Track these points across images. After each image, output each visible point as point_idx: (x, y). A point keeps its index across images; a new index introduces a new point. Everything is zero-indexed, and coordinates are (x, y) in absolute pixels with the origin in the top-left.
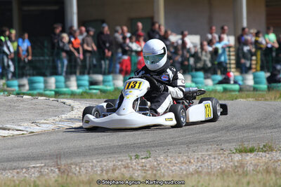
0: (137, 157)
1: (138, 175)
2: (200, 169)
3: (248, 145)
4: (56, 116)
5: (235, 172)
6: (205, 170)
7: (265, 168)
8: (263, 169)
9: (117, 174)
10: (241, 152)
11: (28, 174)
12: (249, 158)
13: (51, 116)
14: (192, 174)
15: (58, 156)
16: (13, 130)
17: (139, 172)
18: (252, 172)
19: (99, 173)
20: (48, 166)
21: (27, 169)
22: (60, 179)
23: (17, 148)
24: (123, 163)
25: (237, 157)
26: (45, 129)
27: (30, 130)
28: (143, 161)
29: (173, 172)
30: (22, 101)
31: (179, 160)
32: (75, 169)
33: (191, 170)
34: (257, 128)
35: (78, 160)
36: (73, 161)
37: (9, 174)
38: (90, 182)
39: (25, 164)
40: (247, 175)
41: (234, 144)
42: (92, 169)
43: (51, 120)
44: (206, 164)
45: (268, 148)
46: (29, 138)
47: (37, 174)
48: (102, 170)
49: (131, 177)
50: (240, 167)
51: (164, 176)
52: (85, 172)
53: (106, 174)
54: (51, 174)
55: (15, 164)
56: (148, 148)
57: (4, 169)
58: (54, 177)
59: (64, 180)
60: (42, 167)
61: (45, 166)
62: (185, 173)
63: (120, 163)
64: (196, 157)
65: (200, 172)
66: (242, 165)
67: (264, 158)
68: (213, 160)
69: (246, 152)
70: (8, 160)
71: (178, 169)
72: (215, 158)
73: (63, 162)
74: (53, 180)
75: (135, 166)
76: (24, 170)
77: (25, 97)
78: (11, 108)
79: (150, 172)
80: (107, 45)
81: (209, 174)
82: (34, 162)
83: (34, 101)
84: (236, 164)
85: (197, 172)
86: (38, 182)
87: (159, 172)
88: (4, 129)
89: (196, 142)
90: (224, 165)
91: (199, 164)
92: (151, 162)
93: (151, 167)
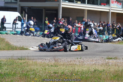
3: (110, 57)
5: (106, 65)
7: (115, 64)
9: (72, 63)
10: (108, 59)
11: (46, 61)
12: (110, 61)
15: (54, 56)
17: (78, 63)
18: (111, 65)
25: (107, 60)
28: (79, 59)
30: (45, 39)
31: (90, 60)
32: (59, 60)
33: (93, 63)
34: (113, 52)
35: (60, 58)
37: (40, 61)
38: (63, 65)
39: (45, 58)
40: (109, 66)
41: (106, 56)
42: (64, 61)
44: (98, 62)
45: (116, 58)
47: (48, 61)
48: (67, 61)
49: (76, 64)
51: (85, 64)
55: (42, 58)
56: (81, 56)
57: (39, 59)
59: (56, 64)
61: (51, 59)
62: (91, 64)
63: (72, 60)
64: (95, 59)
65: (96, 64)
66: (108, 63)
67: (115, 61)
68: (100, 61)
70: (40, 56)
71: (89, 63)
73: (56, 58)
75: (77, 61)
81: (98, 65)
82: (47, 57)
84: (106, 62)
85: (95, 64)
89: (95, 55)
90: (103, 62)
91: (96, 62)
92: (81, 60)
93: (82, 62)
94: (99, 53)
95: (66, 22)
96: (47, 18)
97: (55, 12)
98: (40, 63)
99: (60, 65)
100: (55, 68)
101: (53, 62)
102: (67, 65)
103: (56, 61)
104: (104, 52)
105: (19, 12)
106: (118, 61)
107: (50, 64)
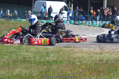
9: (116, 51)
11: (91, 49)
13: (98, 33)
16: (87, 36)
20: (97, 47)
21: (91, 47)
27: (92, 36)
30: (90, 28)
32: (104, 48)
35: (105, 46)
37: (86, 49)
39: (90, 46)
42: (109, 49)
47: (94, 49)
48: (112, 49)
55: (87, 46)
57: (84, 47)
59: (101, 51)
60: (95, 47)
63: (117, 47)
70: (86, 44)
73: (101, 46)
77: (91, 27)
78: (87, 29)
80: (115, 13)
82: (93, 45)
83: (94, 28)
86: (94, 51)
88: (85, 35)
95: (110, 11)
96: (92, 8)
97: (100, 2)
98: (85, 51)
99: (105, 53)
100: (101, 56)
101: (98, 50)
102: (112, 52)
103: (101, 49)
105: (65, 2)
107: (95, 51)
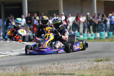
0: (54, 64)
1: (55, 71)
2: (80, 68)
4: (20, 49)
5: (94, 69)
6: (82, 68)
7: (107, 67)
8: (106, 68)
10: (96, 61)
11: (9, 71)
12: (100, 63)
13: (18, 49)
14: (77, 70)
16: (2, 54)
17: (55, 70)
18: (101, 69)
19: (38, 70)
20: (18, 68)
21: (9, 69)
22: (22, 73)
23: (4, 61)
24: (48, 66)
25: (95, 63)
26: (16, 54)
27: (9, 54)
28: (57, 65)
29: (69, 69)
30: (6, 43)
31: (72, 65)
32: (29, 69)
33: (76, 68)
34: (102, 52)
36: (28, 66)
37: (1, 71)
39: (8, 67)
40: (99, 70)
41: (94, 59)
42: (36, 69)
43: (18, 50)
44: (82, 66)
46: (9, 58)
47: (13, 71)
48: (40, 69)
49: (52, 72)
50: (97, 67)
51: (65, 71)
52: (33, 70)
53: (42, 70)
54: (19, 71)
55: (4, 68)
56: (58, 60)
58: (20, 72)
59: (24, 73)
60: (15, 69)
61: (16, 68)
62: (74, 70)
63: (47, 66)
64: (78, 64)
66: (97, 66)
68: (85, 65)
69: (99, 61)
70: (1, 66)
71: (71, 68)
72: (86, 64)
73: (24, 66)
74: (20, 73)
75: (53, 67)
76: (8, 70)
77: (7, 41)
79: (60, 70)
82: (11, 67)
84: (95, 66)
85: (79, 69)
87: (63, 69)
90: (90, 67)
91: (80, 66)
92: (60, 66)
93: (60, 68)
94: (84, 55)
97: (19, 7)
103: (24, 70)
104: (91, 53)
106: (111, 62)
107: (15, 74)
